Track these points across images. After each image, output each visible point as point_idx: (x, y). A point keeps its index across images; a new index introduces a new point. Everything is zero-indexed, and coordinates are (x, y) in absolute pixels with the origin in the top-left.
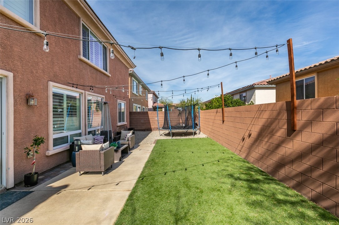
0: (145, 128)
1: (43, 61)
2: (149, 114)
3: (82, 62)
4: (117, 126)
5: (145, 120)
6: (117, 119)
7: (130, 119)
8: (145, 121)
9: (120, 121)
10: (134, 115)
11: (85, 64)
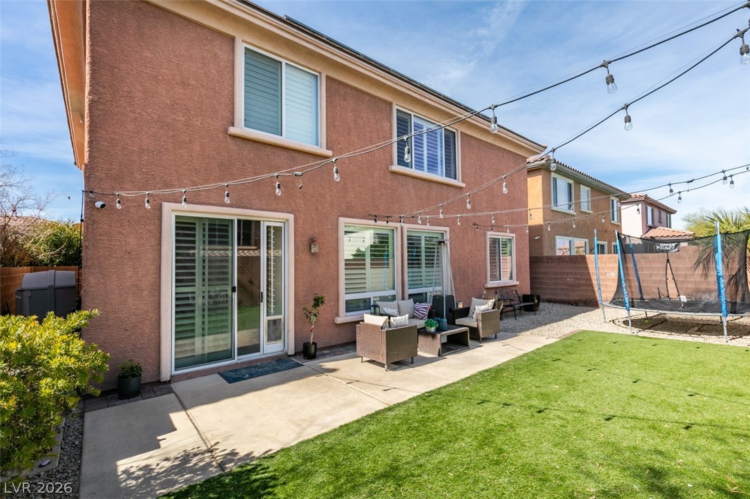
0: (577, 298)
1: (332, 191)
2: (588, 261)
3: (396, 176)
4: (487, 289)
5: (578, 276)
6: (486, 273)
7: (531, 273)
8: (577, 279)
9: (493, 277)
10: (547, 265)
11: (404, 178)
